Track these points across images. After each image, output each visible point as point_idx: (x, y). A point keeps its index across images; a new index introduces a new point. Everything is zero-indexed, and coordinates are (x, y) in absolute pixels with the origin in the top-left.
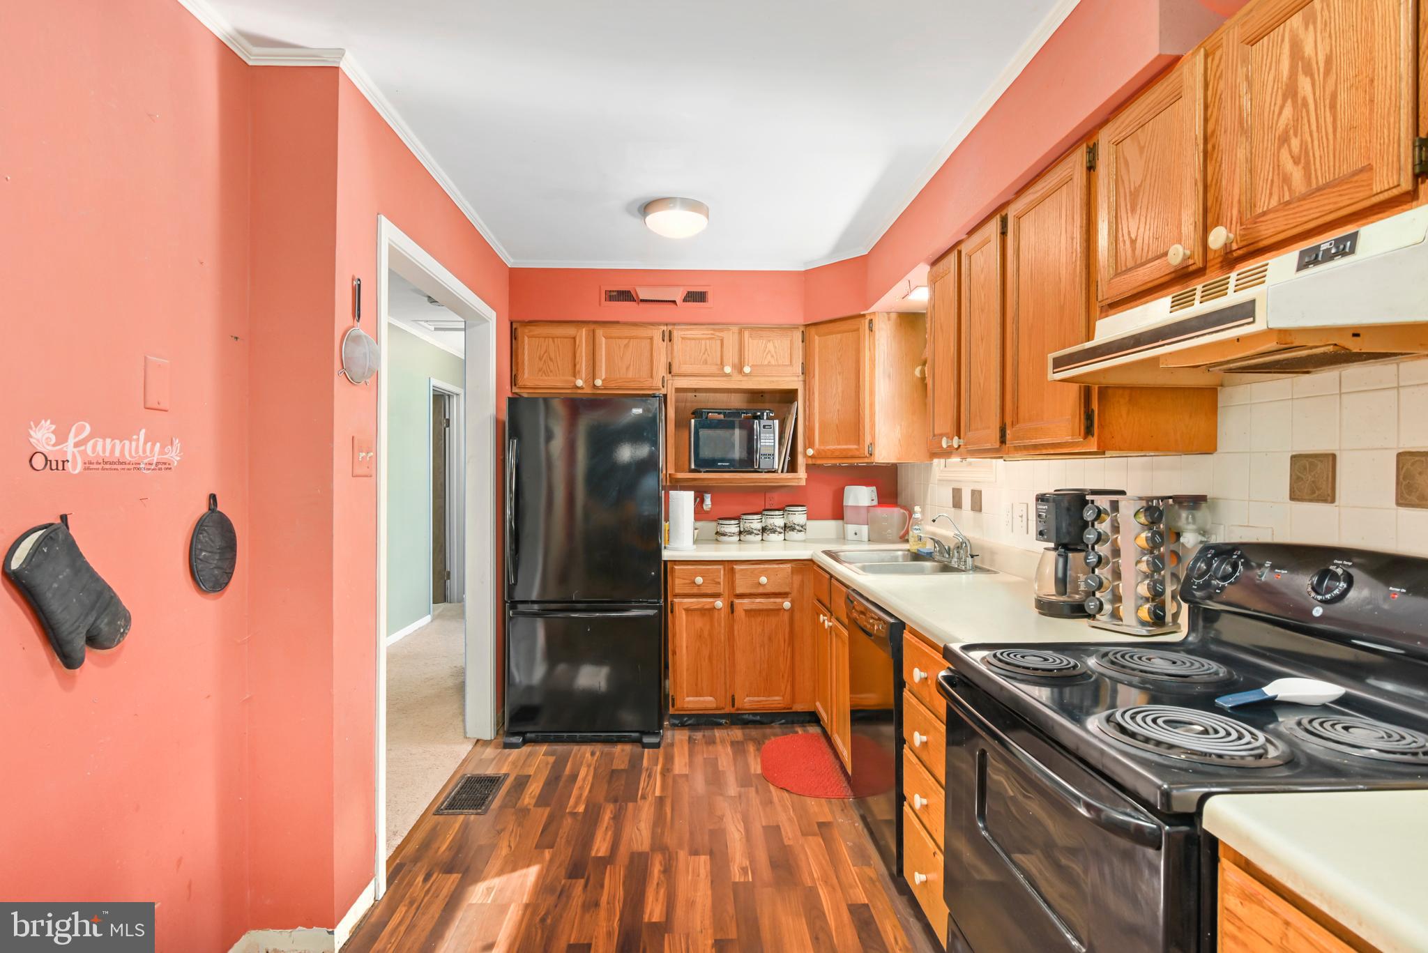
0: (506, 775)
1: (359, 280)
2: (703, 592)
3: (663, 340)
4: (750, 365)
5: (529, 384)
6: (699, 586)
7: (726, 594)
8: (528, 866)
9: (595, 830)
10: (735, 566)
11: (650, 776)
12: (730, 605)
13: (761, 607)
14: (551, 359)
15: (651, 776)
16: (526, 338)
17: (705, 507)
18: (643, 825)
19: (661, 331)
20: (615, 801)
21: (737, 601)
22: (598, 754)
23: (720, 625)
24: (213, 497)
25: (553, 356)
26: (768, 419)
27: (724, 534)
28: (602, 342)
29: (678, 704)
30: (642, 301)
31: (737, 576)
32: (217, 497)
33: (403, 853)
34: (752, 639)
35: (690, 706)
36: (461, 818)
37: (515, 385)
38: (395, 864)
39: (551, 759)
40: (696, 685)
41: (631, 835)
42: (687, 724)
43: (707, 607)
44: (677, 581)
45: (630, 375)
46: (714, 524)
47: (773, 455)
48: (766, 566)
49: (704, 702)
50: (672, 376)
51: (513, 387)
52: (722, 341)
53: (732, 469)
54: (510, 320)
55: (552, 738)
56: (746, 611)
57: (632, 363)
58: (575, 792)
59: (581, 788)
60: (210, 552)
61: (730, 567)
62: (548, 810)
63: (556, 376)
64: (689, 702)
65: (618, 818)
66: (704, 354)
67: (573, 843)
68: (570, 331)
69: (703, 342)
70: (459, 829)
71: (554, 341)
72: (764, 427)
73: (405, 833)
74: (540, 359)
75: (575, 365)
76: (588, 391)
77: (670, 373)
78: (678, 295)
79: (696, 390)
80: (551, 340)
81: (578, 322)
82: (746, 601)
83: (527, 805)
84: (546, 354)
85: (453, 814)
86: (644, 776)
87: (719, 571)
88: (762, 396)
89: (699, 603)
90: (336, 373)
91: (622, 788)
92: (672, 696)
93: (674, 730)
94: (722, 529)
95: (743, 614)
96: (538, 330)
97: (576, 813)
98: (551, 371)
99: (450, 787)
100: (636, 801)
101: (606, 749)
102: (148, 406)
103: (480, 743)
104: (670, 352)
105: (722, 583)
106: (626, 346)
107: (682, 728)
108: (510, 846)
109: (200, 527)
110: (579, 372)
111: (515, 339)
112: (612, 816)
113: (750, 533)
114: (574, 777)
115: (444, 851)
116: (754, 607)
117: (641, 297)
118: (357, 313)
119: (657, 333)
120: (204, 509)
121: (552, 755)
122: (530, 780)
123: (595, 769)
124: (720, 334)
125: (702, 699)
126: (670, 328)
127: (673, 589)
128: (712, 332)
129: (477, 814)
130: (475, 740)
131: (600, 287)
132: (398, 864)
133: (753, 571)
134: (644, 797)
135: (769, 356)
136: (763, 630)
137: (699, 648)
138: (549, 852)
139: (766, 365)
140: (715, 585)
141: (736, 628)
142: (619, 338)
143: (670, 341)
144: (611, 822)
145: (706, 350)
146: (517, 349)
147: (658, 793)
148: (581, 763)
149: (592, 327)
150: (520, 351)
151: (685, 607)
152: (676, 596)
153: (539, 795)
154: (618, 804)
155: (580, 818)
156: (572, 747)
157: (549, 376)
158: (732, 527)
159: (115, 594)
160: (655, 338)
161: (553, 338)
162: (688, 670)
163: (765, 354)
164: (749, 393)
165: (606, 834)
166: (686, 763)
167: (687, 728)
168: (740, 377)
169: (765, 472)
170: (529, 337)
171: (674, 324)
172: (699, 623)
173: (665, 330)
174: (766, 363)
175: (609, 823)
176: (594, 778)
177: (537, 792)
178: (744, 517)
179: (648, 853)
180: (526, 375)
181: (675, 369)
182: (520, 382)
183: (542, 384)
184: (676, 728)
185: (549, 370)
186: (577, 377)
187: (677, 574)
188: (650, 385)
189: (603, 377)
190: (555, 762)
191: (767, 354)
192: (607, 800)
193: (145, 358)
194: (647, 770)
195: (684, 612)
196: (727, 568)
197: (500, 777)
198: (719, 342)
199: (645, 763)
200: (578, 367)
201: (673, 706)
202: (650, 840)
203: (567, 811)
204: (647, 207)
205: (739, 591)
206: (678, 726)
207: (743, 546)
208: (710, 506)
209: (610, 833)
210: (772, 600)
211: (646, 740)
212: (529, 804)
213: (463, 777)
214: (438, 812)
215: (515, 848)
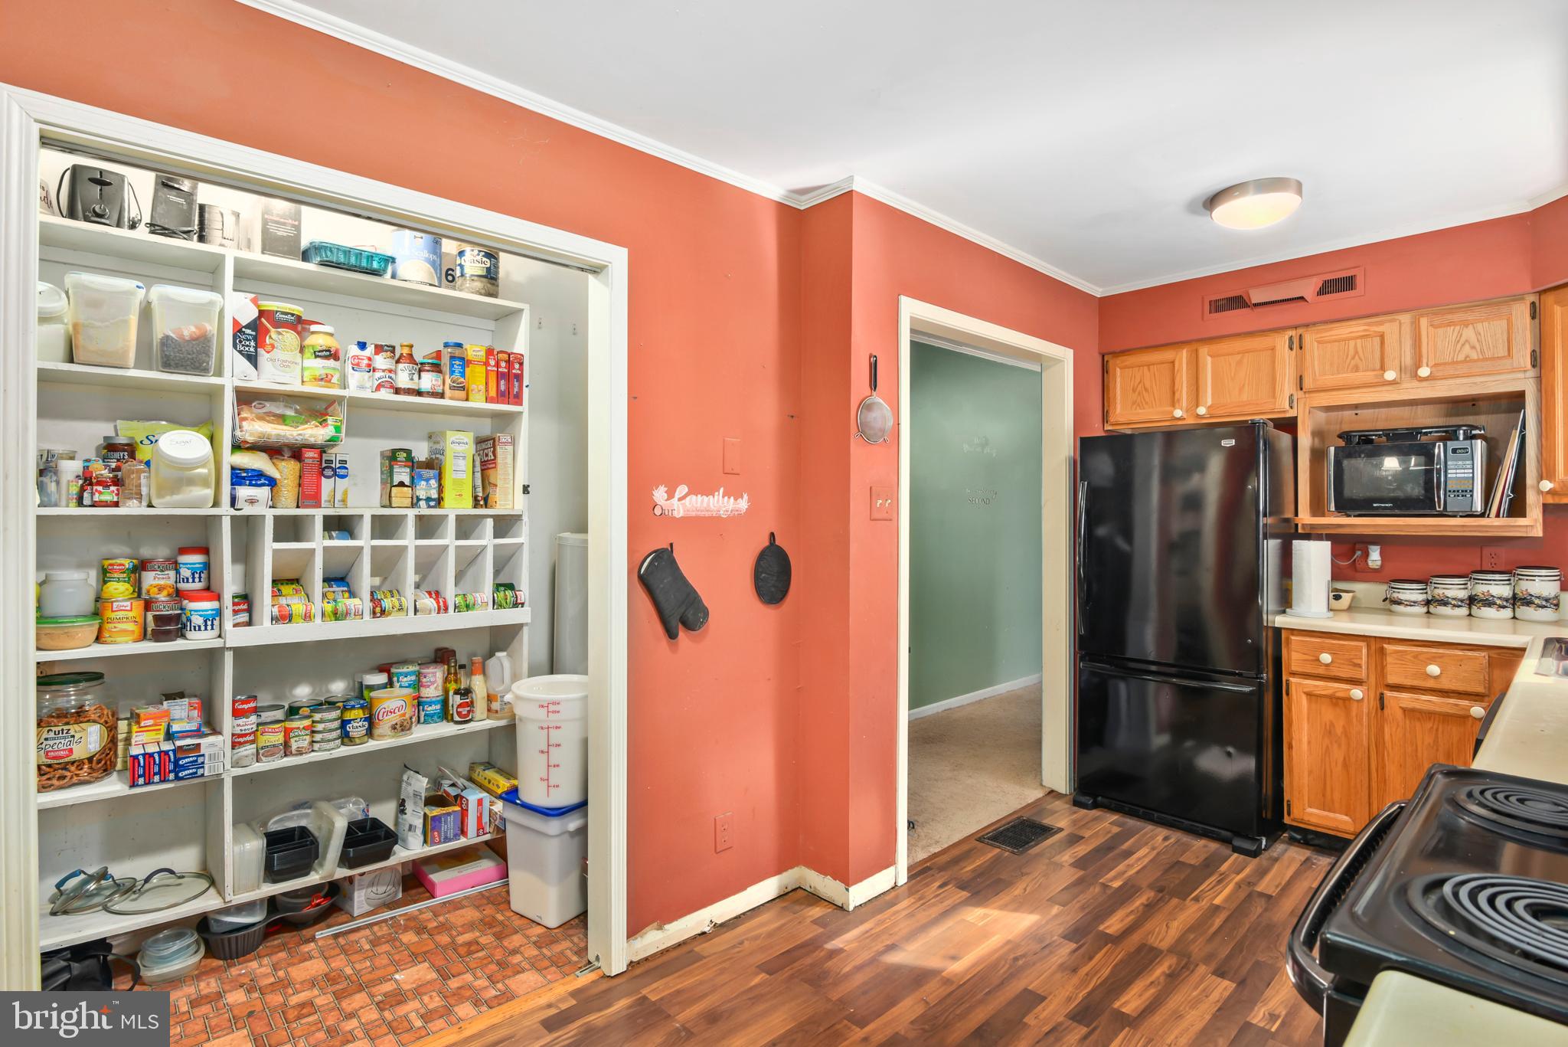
0: (1061, 830)
1: (875, 357)
2: (1332, 674)
3: (1291, 349)
4: (1430, 364)
5: (1122, 420)
6: (1327, 665)
7: (1372, 680)
8: (1031, 912)
9: (1117, 909)
10: (1385, 646)
11: (1219, 882)
12: (1378, 697)
13: (1432, 708)
14: (1146, 390)
15: (1222, 882)
16: (1118, 369)
17: (1370, 564)
18: (1175, 924)
19: (1287, 338)
20: (1161, 890)
21: (1388, 694)
22: (1172, 840)
23: (1360, 721)
24: (772, 535)
25: (1148, 385)
26: (1466, 438)
27: (1399, 602)
28: (1208, 363)
29: (1296, 812)
30: (1255, 305)
31: (1389, 659)
32: (775, 533)
33: (936, 860)
34: (1417, 750)
35: (1314, 820)
36: (997, 851)
37: (1107, 422)
38: (926, 865)
39: (1116, 830)
40: (1324, 795)
41: (1155, 928)
42: (1311, 843)
43: (1339, 694)
44: (1295, 656)
45: (1245, 397)
46: (1385, 587)
47: (1472, 491)
48: (1441, 651)
49: (1336, 820)
50: (1305, 392)
51: (1105, 424)
52: (1382, 336)
53: (1397, 512)
54: (1100, 353)
55: (1127, 809)
56: (1404, 710)
57: (1247, 382)
58: (1121, 867)
59: (1130, 866)
60: (768, 574)
61: (1378, 646)
62: (1082, 873)
63: (1153, 407)
64: (1311, 814)
65: (1150, 908)
66: (1353, 358)
67: (1087, 911)
68: (1167, 355)
69: (1352, 343)
70: (990, 858)
71: (1149, 370)
72: (1454, 451)
73: (946, 846)
74: (1134, 390)
75: (1174, 393)
76: (1191, 421)
77: (1301, 389)
78: (1308, 288)
79: (1356, 407)
80: (1146, 368)
81: (1177, 343)
82: (1404, 695)
83: (1063, 862)
84: (1140, 385)
85: (991, 845)
86: (1213, 879)
87: (1360, 649)
88: (1474, 405)
89: (1327, 688)
90: (852, 437)
91: (1177, 882)
92: (1288, 801)
93: (1291, 845)
94: (1395, 595)
95: (1399, 714)
96: (1131, 360)
97: (1108, 886)
98: (1147, 403)
99: (1003, 822)
100: (1185, 900)
101: (1185, 839)
102: (726, 472)
103: (1052, 795)
104: (1300, 364)
105: (1364, 667)
106: (1239, 363)
107: (1305, 846)
108: (1025, 890)
109: (762, 556)
110: (1178, 400)
111: (1107, 372)
112: (1146, 903)
113: (1444, 602)
114: (1128, 854)
115: (967, 872)
116: (1417, 706)
117: (1254, 301)
118: (874, 384)
119: (1281, 341)
120: (766, 543)
121: (1119, 826)
122: (1081, 842)
123: (1158, 854)
124: (1380, 329)
125: (1332, 815)
126: (1300, 331)
127: (1289, 665)
128: (1366, 327)
129: (1013, 853)
130: (1048, 790)
131: (1203, 298)
132: (927, 866)
133: (1416, 656)
134: (1197, 899)
135: (1467, 347)
136: (1436, 741)
137: (1327, 747)
138: (1058, 909)
139: (1461, 362)
140: (1351, 667)
141: (1387, 730)
142: (1229, 355)
143: (1301, 348)
144: (1141, 907)
145: (1356, 352)
146: (1108, 382)
147: (1217, 901)
148: (1147, 844)
149: (1194, 346)
150: (1111, 386)
151: (1305, 690)
152: (1294, 674)
153: (1081, 858)
154: (1161, 895)
155: (1109, 892)
156: (1146, 825)
157: (1144, 409)
158: (1412, 593)
159: (698, 596)
160: (1278, 348)
161: (1148, 366)
162: (1310, 772)
163: (1459, 345)
164: (1445, 403)
165: (1127, 916)
166: (1280, 884)
167: (1312, 848)
168: (1415, 384)
169: (1461, 517)
170: (1121, 368)
171: (1307, 326)
172: (1329, 714)
173: (1294, 335)
174: (1461, 357)
175: (1137, 908)
176: (1151, 861)
177: (1081, 854)
178: (1435, 580)
179: (1161, 952)
180: (1118, 411)
181: (1308, 383)
182: (1112, 419)
183: (1135, 418)
184: (1296, 844)
185: (1144, 403)
186: (1177, 405)
187: (1293, 646)
188: (1272, 407)
189: (1209, 402)
190: (1117, 834)
191: (1463, 345)
192: (1151, 887)
193: (724, 440)
194: (1221, 875)
195: (1304, 697)
196: (1373, 648)
197: (1052, 829)
198: (1377, 340)
199: (1224, 867)
200: (1177, 395)
201: (1289, 814)
202: (1174, 941)
203: (1100, 881)
204: (1213, 200)
205: (1392, 679)
206: (1299, 842)
207: (1433, 620)
208: (1379, 563)
209: (1132, 917)
210: (1452, 701)
211: (1237, 842)
212: (1066, 861)
213: (1018, 818)
214: (979, 840)
215: (1029, 893)
